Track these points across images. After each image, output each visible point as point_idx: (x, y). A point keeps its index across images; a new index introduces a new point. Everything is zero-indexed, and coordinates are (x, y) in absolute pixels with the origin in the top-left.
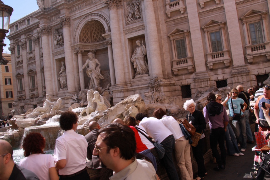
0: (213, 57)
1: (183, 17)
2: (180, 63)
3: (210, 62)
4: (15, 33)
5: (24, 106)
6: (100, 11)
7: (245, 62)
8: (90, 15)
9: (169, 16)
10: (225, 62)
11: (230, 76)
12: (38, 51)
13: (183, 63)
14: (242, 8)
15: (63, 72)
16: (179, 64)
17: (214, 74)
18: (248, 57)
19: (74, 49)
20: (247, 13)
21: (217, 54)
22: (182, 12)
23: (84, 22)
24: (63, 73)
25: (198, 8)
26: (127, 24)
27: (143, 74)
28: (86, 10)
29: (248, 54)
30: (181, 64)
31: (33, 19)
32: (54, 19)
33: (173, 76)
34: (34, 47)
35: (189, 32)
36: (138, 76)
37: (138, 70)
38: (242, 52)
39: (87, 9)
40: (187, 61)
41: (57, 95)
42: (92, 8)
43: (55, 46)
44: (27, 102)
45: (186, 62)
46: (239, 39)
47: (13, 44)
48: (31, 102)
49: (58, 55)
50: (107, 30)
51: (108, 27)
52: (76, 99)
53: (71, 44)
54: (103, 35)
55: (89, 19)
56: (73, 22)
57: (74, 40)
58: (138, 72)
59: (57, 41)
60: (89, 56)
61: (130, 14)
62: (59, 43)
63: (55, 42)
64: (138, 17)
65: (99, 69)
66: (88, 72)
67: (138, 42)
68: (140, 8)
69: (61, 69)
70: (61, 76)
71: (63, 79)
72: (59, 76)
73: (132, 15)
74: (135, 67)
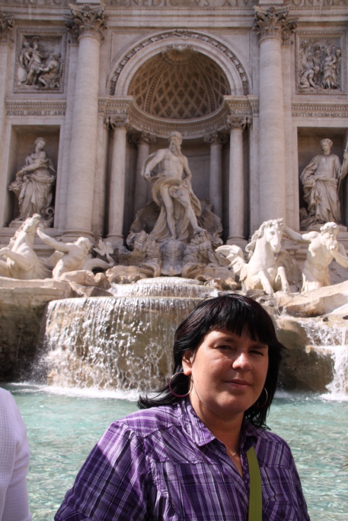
6: (220, 35)
8: (182, 33)
15: (38, 169)
19: (105, 109)
24: (37, 171)
26: (301, 92)
32: (31, 1)
37: (318, 212)
42: (195, 19)
43: (19, 84)
49: (29, 114)
50: (237, 87)
51: (244, 82)
52: (110, 255)
53: (99, 94)
54: (226, 98)
55: (178, 45)
56: (113, 34)
57: (109, 84)
58: (317, 216)
59: (31, 71)
60: (173, 141)
61: (311, 71)
62: (40, 79)
63: (21, 73)
64: (333, 84)
65: (191, 187)
66: (162, 185)
67: (327, 144)
68: (340, 66)
69: (33, 159)
70: (30, 181)
71: (37, 191)
72: (18, 178)
73: (314, 74)
74: (313, 201)
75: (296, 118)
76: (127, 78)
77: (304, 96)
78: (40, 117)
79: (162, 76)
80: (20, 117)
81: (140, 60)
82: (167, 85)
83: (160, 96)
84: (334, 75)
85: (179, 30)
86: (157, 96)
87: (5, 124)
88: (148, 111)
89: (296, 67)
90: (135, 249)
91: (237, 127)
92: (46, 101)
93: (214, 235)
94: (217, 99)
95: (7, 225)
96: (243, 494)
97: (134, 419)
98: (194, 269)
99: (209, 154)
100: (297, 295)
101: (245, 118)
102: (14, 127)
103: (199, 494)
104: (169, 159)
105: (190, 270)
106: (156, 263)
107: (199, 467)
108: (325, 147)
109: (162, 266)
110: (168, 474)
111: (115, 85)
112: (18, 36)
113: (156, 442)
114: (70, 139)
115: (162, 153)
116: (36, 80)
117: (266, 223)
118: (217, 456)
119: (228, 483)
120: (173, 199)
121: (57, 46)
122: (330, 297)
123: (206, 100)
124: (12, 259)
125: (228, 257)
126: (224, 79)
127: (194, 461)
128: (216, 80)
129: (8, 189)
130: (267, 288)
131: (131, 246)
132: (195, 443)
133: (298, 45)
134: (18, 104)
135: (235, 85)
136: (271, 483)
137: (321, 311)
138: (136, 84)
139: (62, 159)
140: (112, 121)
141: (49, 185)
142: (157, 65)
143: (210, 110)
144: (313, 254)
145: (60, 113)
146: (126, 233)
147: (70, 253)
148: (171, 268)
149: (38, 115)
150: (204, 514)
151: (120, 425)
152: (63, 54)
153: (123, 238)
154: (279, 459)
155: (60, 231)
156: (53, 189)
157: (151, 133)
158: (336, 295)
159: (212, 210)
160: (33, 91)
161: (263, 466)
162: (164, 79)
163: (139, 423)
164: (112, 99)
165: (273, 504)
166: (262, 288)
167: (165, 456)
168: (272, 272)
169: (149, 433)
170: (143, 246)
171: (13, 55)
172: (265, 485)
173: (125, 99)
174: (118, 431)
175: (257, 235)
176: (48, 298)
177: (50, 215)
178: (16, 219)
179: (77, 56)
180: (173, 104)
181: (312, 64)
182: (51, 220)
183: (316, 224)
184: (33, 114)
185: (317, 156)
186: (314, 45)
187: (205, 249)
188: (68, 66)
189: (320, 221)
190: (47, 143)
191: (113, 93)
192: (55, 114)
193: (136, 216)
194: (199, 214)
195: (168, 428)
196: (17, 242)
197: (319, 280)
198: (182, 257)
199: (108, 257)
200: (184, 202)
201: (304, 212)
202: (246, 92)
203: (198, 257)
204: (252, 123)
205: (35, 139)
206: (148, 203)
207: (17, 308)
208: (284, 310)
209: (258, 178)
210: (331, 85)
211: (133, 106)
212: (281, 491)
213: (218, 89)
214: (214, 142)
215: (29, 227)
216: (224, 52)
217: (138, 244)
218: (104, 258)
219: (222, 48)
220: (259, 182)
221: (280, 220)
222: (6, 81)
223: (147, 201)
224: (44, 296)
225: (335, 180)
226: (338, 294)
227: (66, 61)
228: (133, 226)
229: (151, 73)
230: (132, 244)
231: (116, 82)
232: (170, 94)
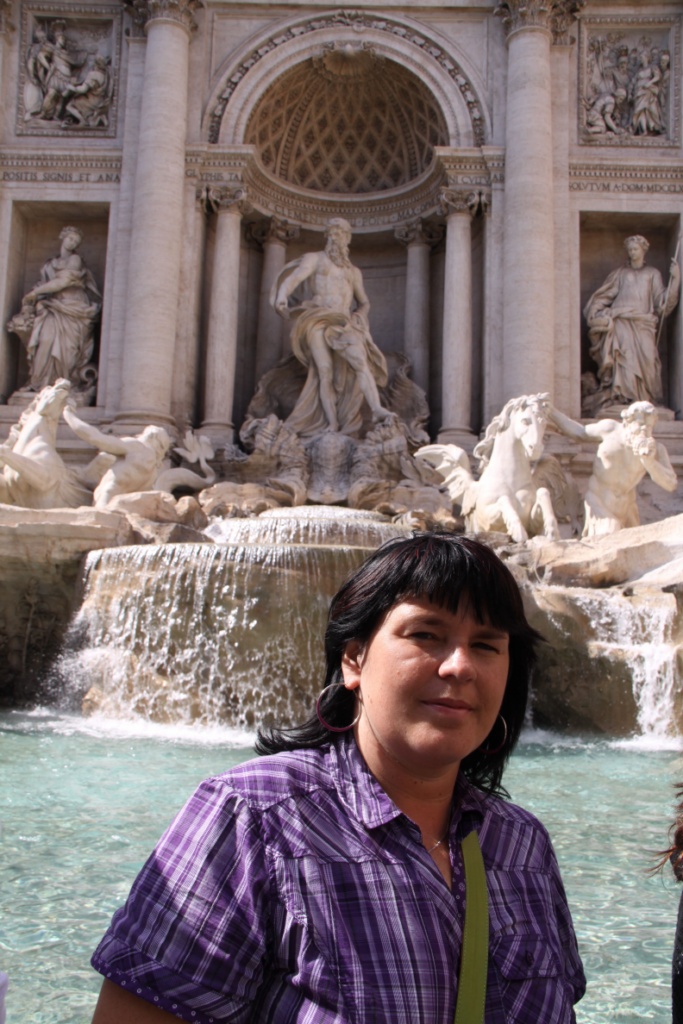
6: (429, 24)
8: (353, 17)
15: (65, 289)
19: (198, 171)
23: (305, 45)
24: (64, 294)
26: (588, 141)
37: (617, 380)
43: (27, 117)
49: (46, 180)
50: (463, 131)
51: (475, 120)
52: (208, 461)
53: (188, 141)
54: (440, 151)
55: (346, 43)
56: (216, 17)
57: (207, 121)
58: (615, 389)
59: (52, 92)
60: (334, 237)
61: (609, 99)
62: (69, 108)
63: (31, 94)
64: (652, 124)
65: (367, 328)
66: (311, 325)
67: (637, 245)
68: (667, 88)
69: (56, 270)
70: (50, 313)
71: (63, 333)
72: (26, 308)
73: (616, 104)
74: (607, 360)
75: (578, 194)
76: (242, 110)
77: (594, 150)
78: (69, 185)
79: (312, 105)
80: (29, 184)
81: (270, 72)
82: (323, 124)
83: (307, 146)
84: (654, 108)
85: (347, 12)
86: (303, 147)
88: (284, 175)
89: (579, 91)
90: (256, 451)
91: (460, 211)
92: (81, 154)
93: (413, 424)
94: (421, 154)
95: (4, 400)
96: (453, 919)
97: (245, 774)
98: (372, 491)
99: (405, 264)
100: (573, 543)
101: (476, 192)
102: (17, 204)
103: (365, 920)
104: (325, 274)
105: (363, 493)
106: (298, 479)
107: (367, 869)
108: (633, 252)
109: (309, 484)
110: (307, 881)
111: (219, 123)
113: (286, 819)
114: (129, 231)
115: (311, 261)
116: (61, 111)
117: (514, 402)
118: (405, 848)
119: (421, 899)
120: (332, 352)
121: (102, 40)
122: (638, 548)
123: (401, 155)
124: (13, 467)
125: (438, 468)
126: (435, 114)
127: (358, 857)
128: (421, 115)
129: (6, 328)
130: (516, 529)
131: (249, 444)
132: (362, 823)
133: (585, 44)
134: (26, 158)
135: (457, 126)
136: (508, 901)
137: (619, 576)
138: (261, 121)
139: (113, 270)
140: (213, 196)
141: (87, 322)
142: (303, 84)
143: (407, 175)
144: (606, 465)
145: (109, 179)
146: (238, 418)
147: (128, 457)
148: (327, 489)
149: (66, 181)
150: (374, 958)
151: (218, 787)
152: (114, 58)
153: (233, 428)
154: (526, 855)
155: (109, 413)
156: (95, 331)
157: (290, 221)
158: (650, 544)
159: (410, 375)
160: (56, 132)
161: (494, 867)
162: (318, 112)
163: (253, 782)
164: (212, 151)
165: (510, 939)
166: (506, 531)
167: (302, 846)
168: (525, 499)
169: (273, 803)
170: (272, 445)
171: (15, 58)
172: (495, 904)
173: (238, 151)
174: (213, 797)
175: (497, 424)
176: (85, 544)
177: (90, 381)
178: (22, 389)
179: (144, 62)
180: (334, 162)
181: (611, 83)
182: (91, 391)
183: (612, 404)
184: (56, 180)
185: (619, 271)
186: (617, 45)
187: (395, 451)
188: (125, 83)
189: (622, 400)
190: (83, 238)
191: (214, 138)
192: (100, 180)
193: (260, 384)
194: (384, 383)
195: (309, 794)
196: (23, 435)
197: (616, 516)
198: (348, 467)
199: (204, 465)
200: (353, 358)
201: (591, 380)
202: (480, 140)
203: (380, 467)
204: (490, 202)
205: (60, 230)
206: (283, 360)
207: (24, 565)
208: (548, 574)
209: (501, 313)
210: (648, 128)
211: (255, 166)
212: (528, 915)
213: (424, 134)
214: (414, 239)
215: (47, 406)
216: (437, 58)
217: (262, 442)
218: (195, 467)
219: (433, 49)
220: (502, 320)
221: (543, 395)
222: (2, 112)
223: (281, 357)
224: (77, 542)
225: (652, 319)
226: (654, 543)
227: (122, 72)
228: (253, 403)
229: (292, 98)
230: (250, 440)
231: (220, 117)
232: (329, 143)
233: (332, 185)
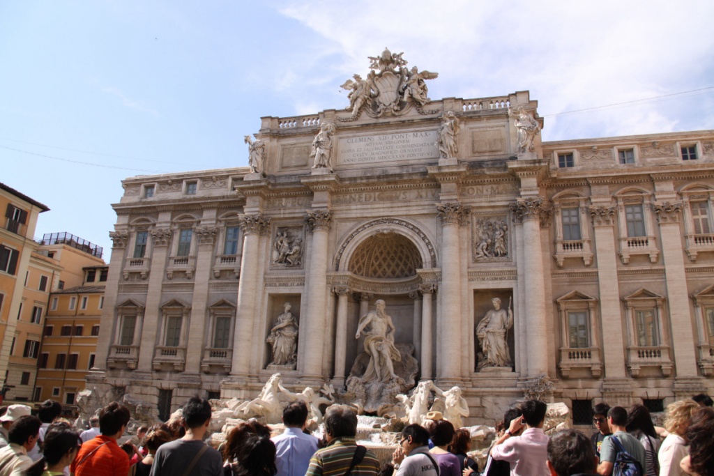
0: (640, 354)
1: (588, 273)
2: (576, 356)
3: (635, 363)
4: (140, 202)
5: (127, 387)
6: (415, 221)
7: (698, 373)
8: (386, 220)
9: (561, 264)
10: (664, 367)
11: (672, 394)
12: (209, 262)
13: (582, 357)
14: (695, 279)
15: (286, 326)
16: (574, 358)
17: (640, 385)
18: (706, 365)
19: (331, 282)
20: (705, 290)
21: (649, 351)
22: (587, 263)
23: (369, 231)
24: (285, 328)
25: (617, 261)
26: (476, 261)
27: (499, 366)
28: (379, 208)
29: (705, 360)
30: (578, 357)
31: (206, 185)
32: (283, 204)
33: (557, 377)
34: (197, 251)
35: (598, 302)
36: (490, 368)
37: (489, 356)
38: (693, 354)
39: (384, 208)
40: (589, 354)
41: (257, 377)
42: (396, 209)
43: (274, 263)
44: (143, 378)
45: (588, 356)
46: (689, 330)
47: (126, 227)
48: (153, 379)
49: (280, 285)
50: (427, 261)
51: (432, 256)
53: (327, 271)
54: (418, 271)
55: (384, 230)
56: (338, 224)
57: (335, 262)
58: (489, 360)
59: (282, 254)
60: (378, 307)
61: (485, 243)
62: (288, 259)
63: (275, 254)
64: (502, 252)
65: (393, 339)
66: (370, 341)
67: (496, 302)
68: (507, 238)
69: (283, 319)
70: (280, 335)
71: (285, 343)
72: (272, 334)
73: (488, 245)
74: (484, 349)
75: (472, 282)
76: (347, 257)
77: (478, 265)
78: (287, 288)
79: (376, 248)
80: (274, 288)
81: (357, 242)
82: (381, 253)
83: (376, 262)
84: (502, 246)
85: (384, 218)
86: (374, 262)
87: (264, 293)
88: (367, 275)
89: (473, 241)
90: (348, 391)
91: (427, 292)
92: (292, 276)
95: (265, 368)
98: (385, 408)
99: (413, 304)
101: (432, 285)
102: (270, 295)
105: (383, 409)
106: (360, 403)
108: (495, 304)
109: (365, 404)
111: (339, 263)
112: (274, 228)
114: (307, 305)
116: (284, 260)
120: (378, 351)
121: (300, 231)
123: (411, 263)
129: (266, 341)
133: (475, 223)
134: (273, 278)
139: (302, 319)
140: (336, 291)
141: (294, 338)
142: (371, 242)
145: (301, 285)
146: (347, 374)
148: (370, 407)
149: (286, 286)
153: (344, 378)
155: (300, 373)
157: (369, 292)
159: (413, 354)
160: (283, 267)
162: (378, 250)
164: (337, 274)
170: (353, 389)
171: (270, 242)
173: (345, 274)
177: (295, 359)
178: (271, 364)
179: (312, 243)
180: (387, 266)
181: (487, 236)
182: (294, 364)
184: (283, 286)
185: (490, 312)
186: (488, 222)
189: (491, 364)
190: (292, 306)
191: (337, 270)
192: (298, 285)
193: (356, 359)
194: (400, 360)
198: (380, 397)
199: (331, 396)
200: (385, 354)
202: (434, 265)
203: (390, 398)
204: (438, 289)
205: (284, 304)
209: (441, 332)
210: (500, 253)
211: (352, 277)
214: (416, 297)
216: (417, 233)
217: (351, 386)
219: (416, 230)
221: (429, 381)
222: (265, 262)
225: (502, 331)
228: (353, 368)
229: (367, 247)
230: (348, 386)
231: (339, 260)
232: (385, 259)
233: (387, 275)
